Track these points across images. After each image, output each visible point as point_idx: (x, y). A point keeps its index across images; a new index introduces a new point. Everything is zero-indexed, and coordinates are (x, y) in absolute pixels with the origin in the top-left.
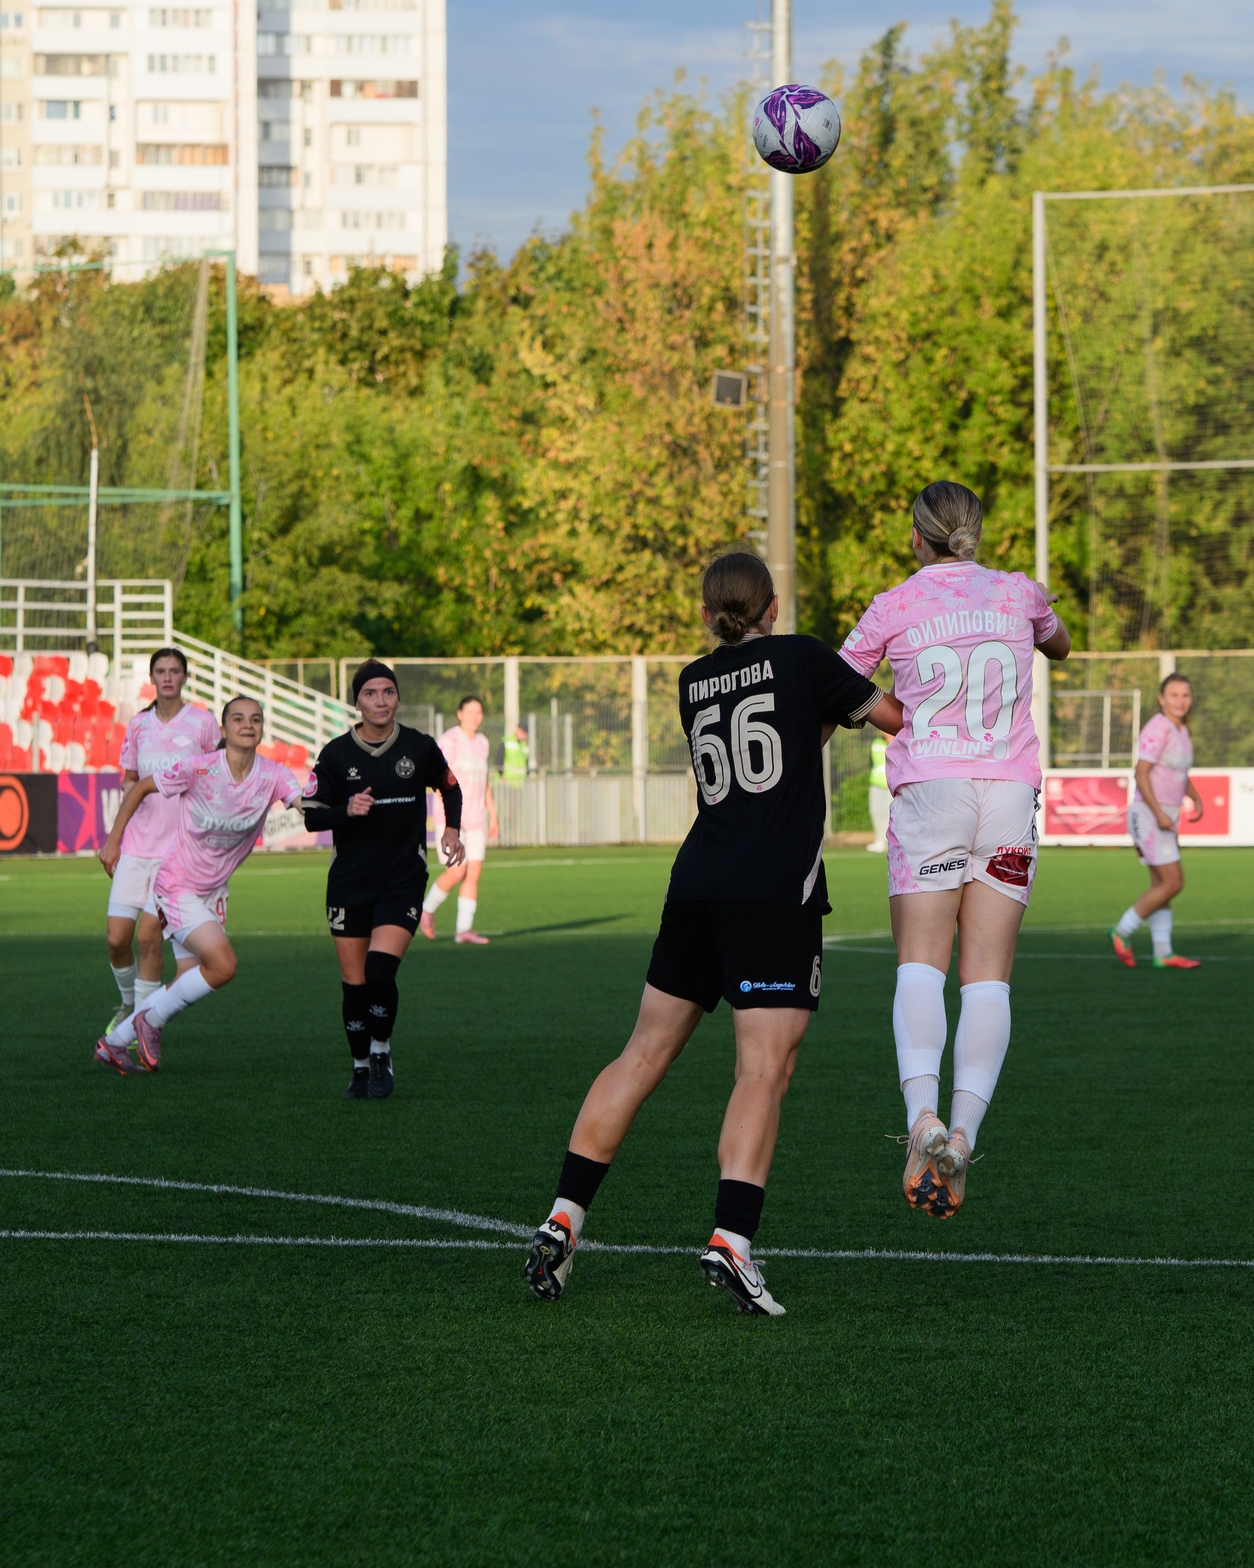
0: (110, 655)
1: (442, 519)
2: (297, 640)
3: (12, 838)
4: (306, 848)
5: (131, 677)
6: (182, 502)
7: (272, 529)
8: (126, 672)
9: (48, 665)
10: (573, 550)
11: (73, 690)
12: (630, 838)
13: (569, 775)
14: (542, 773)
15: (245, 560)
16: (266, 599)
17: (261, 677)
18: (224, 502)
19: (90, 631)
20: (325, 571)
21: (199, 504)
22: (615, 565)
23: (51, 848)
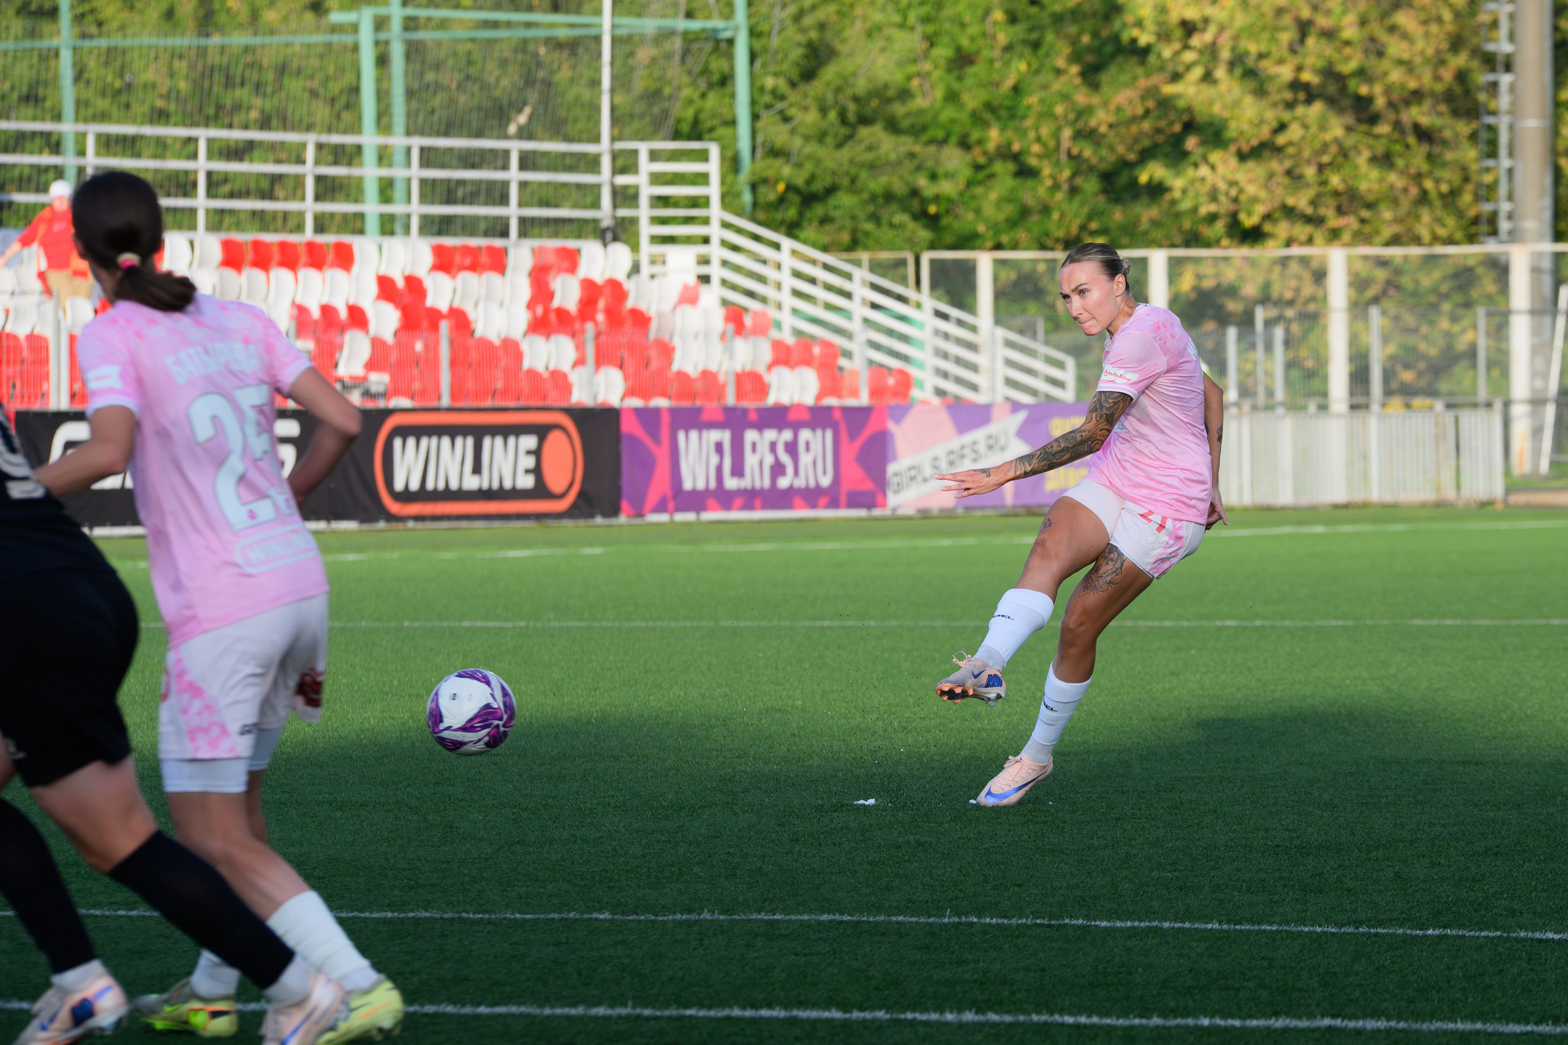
0: (635, 248)
1: (991, 61)
2: (829, 228)
3: (561, 496)
4: (942, 510)
5: (664, 275)
6: (665, 35)
7: (794, 74)
8: (657, 269)
9: (551, 258)
10: (1211, 102)
11: (591, 291)
12: (1358, 497)
13: (1280, 411)
14: (1246, 406)
15: (755, 117)
16: (787, 171)
17: (848, 276)
18: (727, 34)
19: (605, 212)
20: (864, 132)
21: (689, 38)
22: (1275, 124)
23: (613, 511)
